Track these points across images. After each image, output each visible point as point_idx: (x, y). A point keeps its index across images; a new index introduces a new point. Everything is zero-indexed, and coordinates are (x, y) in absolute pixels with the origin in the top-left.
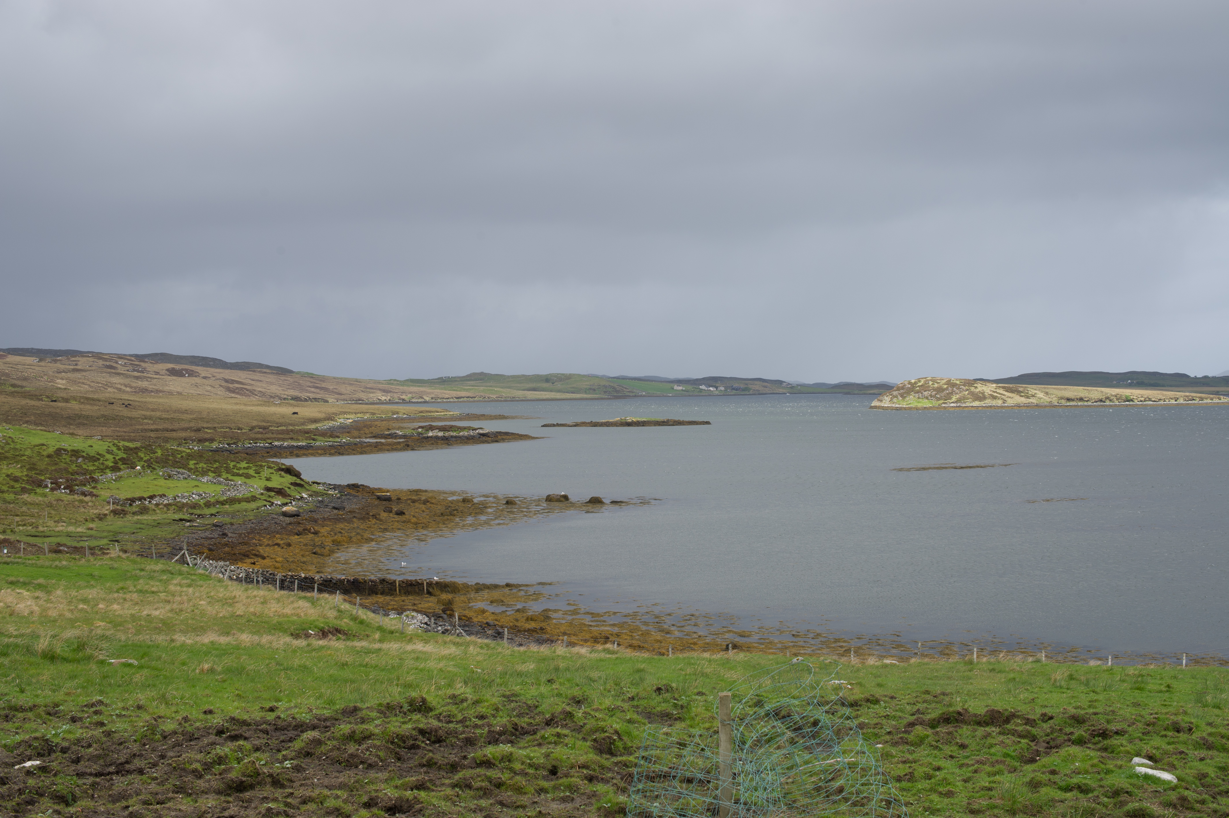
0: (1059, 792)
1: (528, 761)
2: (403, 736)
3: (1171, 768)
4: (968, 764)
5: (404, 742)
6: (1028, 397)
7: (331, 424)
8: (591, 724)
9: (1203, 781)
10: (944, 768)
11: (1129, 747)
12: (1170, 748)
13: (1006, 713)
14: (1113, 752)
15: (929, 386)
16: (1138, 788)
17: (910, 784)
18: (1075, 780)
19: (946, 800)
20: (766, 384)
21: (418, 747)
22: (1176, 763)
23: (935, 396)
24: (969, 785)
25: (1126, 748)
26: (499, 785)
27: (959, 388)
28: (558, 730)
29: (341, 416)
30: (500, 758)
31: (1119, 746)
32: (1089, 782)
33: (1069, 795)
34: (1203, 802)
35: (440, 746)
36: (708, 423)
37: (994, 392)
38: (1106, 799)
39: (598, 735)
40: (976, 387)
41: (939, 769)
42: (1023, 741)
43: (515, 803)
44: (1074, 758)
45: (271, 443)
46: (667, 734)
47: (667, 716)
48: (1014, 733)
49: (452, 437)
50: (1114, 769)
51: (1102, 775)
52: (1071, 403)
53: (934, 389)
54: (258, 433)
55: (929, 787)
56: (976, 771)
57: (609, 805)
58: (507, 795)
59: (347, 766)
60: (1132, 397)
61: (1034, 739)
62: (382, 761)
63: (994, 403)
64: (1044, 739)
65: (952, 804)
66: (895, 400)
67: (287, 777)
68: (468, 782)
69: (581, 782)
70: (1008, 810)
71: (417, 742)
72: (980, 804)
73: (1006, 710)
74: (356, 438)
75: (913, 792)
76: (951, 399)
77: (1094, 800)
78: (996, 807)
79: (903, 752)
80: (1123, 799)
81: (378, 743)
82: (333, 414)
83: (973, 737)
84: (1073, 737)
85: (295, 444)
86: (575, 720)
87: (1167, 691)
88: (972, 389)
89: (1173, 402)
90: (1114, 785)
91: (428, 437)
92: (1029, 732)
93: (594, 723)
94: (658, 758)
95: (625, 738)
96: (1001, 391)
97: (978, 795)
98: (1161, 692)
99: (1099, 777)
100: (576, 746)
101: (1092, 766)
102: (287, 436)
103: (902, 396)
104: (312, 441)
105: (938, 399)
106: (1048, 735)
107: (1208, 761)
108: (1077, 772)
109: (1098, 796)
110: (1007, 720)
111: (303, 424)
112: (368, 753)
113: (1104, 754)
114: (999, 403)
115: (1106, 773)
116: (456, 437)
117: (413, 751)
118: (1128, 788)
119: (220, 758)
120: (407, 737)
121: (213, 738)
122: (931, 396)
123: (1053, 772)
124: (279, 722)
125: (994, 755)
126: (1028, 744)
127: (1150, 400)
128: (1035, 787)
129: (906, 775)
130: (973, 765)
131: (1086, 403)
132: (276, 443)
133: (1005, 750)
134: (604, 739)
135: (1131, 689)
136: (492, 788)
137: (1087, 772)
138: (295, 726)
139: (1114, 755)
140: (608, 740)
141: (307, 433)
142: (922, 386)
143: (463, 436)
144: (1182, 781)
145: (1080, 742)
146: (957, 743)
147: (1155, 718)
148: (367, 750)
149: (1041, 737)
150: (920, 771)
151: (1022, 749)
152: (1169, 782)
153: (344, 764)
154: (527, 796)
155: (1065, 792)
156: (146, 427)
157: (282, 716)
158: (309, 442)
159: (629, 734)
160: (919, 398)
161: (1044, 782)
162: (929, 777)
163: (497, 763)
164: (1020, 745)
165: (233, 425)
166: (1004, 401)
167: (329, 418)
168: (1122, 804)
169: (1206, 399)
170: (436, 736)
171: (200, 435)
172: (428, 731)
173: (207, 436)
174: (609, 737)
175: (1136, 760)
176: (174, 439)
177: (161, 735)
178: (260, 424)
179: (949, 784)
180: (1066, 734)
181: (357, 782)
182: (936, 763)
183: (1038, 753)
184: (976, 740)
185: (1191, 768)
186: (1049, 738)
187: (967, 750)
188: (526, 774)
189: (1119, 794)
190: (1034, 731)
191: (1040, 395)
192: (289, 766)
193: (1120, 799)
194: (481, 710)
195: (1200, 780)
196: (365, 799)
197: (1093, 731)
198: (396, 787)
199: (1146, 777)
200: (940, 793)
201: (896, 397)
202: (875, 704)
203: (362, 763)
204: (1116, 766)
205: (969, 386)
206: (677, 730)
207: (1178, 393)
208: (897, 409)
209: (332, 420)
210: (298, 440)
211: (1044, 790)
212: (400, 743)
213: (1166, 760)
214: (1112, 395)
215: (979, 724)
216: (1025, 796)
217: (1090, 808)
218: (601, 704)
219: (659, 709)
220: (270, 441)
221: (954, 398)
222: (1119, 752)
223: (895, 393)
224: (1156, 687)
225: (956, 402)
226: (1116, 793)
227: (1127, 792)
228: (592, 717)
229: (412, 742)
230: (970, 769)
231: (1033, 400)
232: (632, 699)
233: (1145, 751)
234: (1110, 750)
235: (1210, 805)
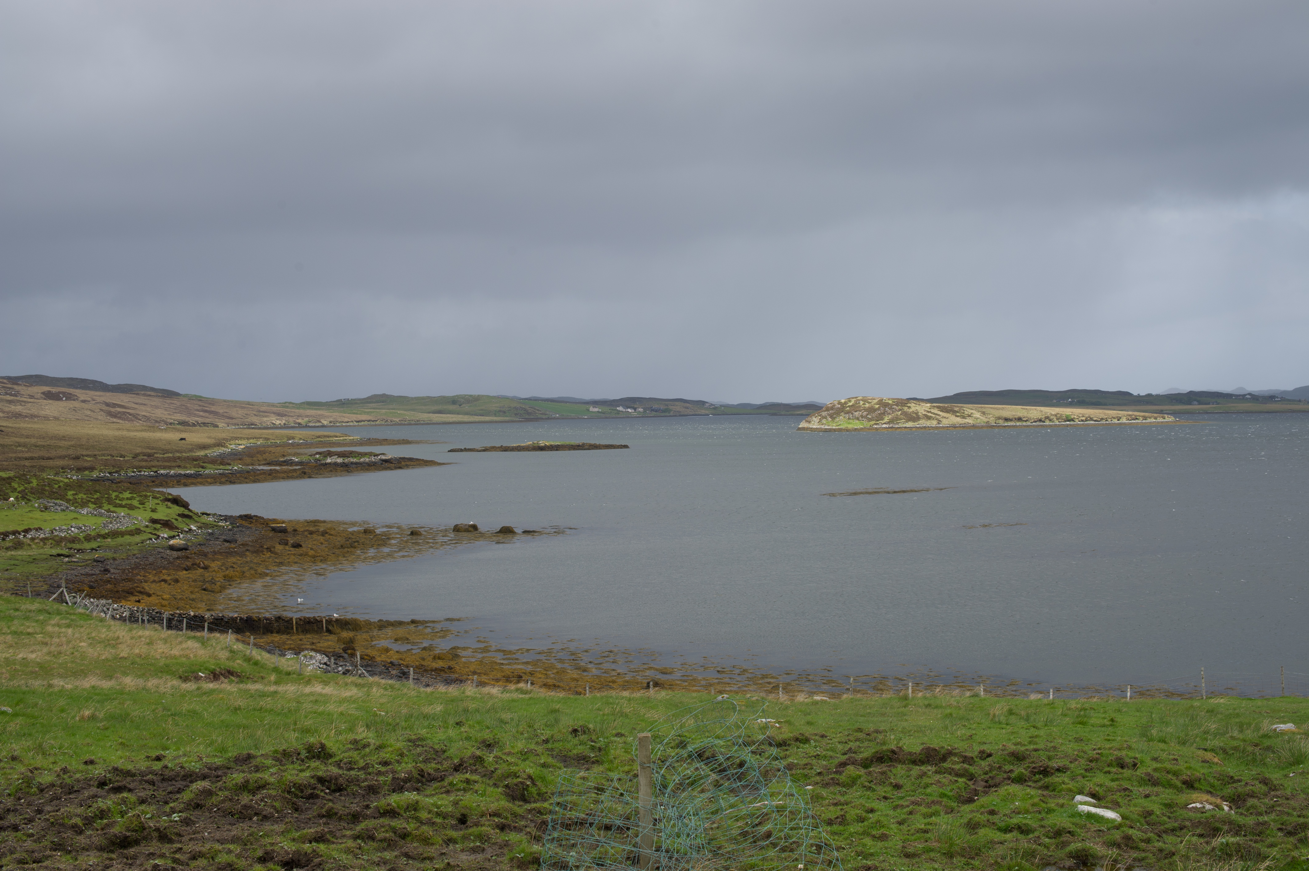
0: (999, 833)
1: (436, 810)
2: (300, 785)
3: (1114, 806)
4: (902, 805)
5: (302, 791)
6: (964, 417)
7: (222, 450)
8: (502, 768)
9: (1148, 819)
10: (878, 810)
11: (1071, 785)
12: (1114, 785)
13: (943, 751)
14: (1054, 790)
15: (860, 406)
16: (1081, 828)
17: (841, 828)
18: (1015, 820)
19: (880, 844)
20: (688, 405)
21: (317, 796)
22: (1119, 800)
23: (866, 417)
24: (904, 827)
25: (1068, 786)
26: (404, 836)
27: (891, 408)
28: (468, 776)
29: (232, 442)
30: (405, 807)
31: (1060, 784)
32: (1030, 823)
33: (1008, 836)
34: (1148, 841)
35: (341, 795)
36: (626, 447)
37: (928, 412)
38: (1047, 840)
39: (509, 781)
40: (909, 407)
41: (872, 811)
42: (960, 780)
43: (421, 854)
44: (1014, 797)
45: (156, 472)
46: (583, 778)
47: (584, 759)
48: (950, 771)
49: (352, 463)
50: (1056, 808)
51: (1044, 815)
52: (1010, 424)
53: (865, 410)
54: (143, 460)
55: (862, 830)
56: (911, 813)
57: (522, 855)
58: (413, 847)
59: (240, 818)
60: (1072, 417)
61: (971, 777)
62: (277, 812)
63: (928, 423)
64: (982, 777)
65: (886, 848)
66: (824, 421)
67: (175, 831)
68: (371, 833)
69: (492, 831)
70: (945, 854)
71: (316, 791)
72: (916, 847)
73: (943, 747)
74: (248, 465)
75: (845, 836)
76: (883, 419)
77: (1035, 841)
78: (932, 850)
79: (835, 794)
80: (1065, 839)
81: (273, 792)
82: (224, 439)
83: (908, 776)
84: (1013, 775)
85: (183, 472)
86: (485, 764)
87: (1111, 725)
88: (906, 409)
89: (1116, 421)
90: (1056, 824)
91: (326, 464)
92: (966, 770)
93: (506, 768)
94: (575, 804)
95: (538, 783)
96: (936, 411)
97: (913, 838)
98: (1104, 726)
99: (1040, 816)
100: (487, 793)
101: (1033, 805)
102: (174, 464)
103: (831, 417)
104: (200, 469)
105: (870, 420)
106: (986, 773)
107: (1153, 798)
108: (1017, 812)
109: (1039, 837)
110: (944, 759)
111: (191, 450)
112: (263, 804)
113: (1045, 793)
114: (934, 423)
115: (1047, 813)
116: (356, 463)
117: (311, 801)
118: (1070, 828)
119: (102, 811)
120: (305, 786)
121: (93, 791)
122: (862, 416)
123: (992, 812)
124: (167, 772)
125: (930, 795)
126: (966, 784)
127: (1091, 419)
128: (973, 828)
129: (837, 818)
130: (908, 806)
131: (1024, 424)
132: (162, 472)
133: (941, 790)
134: (516, 785)
135: (1073, 723)
136: (397, 839)
137: (1027, 812)
138: (184, 776)
139: (1055, 793)
140: (521, 786)
141: (196, 460)
142: (852, 406)
143: (364, 463)
144: (1127, 819)
145: (1020, 780)
146: (891, 783)
147: (1098, 754)
148: (262, 800)
149: (980, 775)
150: (852, 813)
151: (959, 788)
152: (1113, 820)
153: (237, 816)
154: (434, 847)
155: (1005, 833)
156: (20, 455)
157: (170, 765)
158: (197, 469)
159: (543, 779)
160: (849, 419)
161: (982, 823)
162: (862, 820)
163: (402, 812)
164: (957, 784)
165: (115, 452)
166: (939, 422)
167: (219, 444)
168: (1064, 844)
169: (1150, 418)
170: (336, 784)
171: (79, 463)
172: (328, 779)
173: (86, 464)
174: (522, 783)
175: (1079, 798)
176: (51, 468)
177: (38, 788)
178: (145, 451)
179: (883, 826)
180: (1005, 772)
181: (251, 835)
182: (869, 805)
183: (976, 793)
184: (911, 780)
185: (1135, 806)
186: (988, 776)
187: (902, 790)
188: (433, 823)
189: (1060, 835)
190: (972, 769)
191: (977, 415)
192: (177, 819)
193: (1062, 839)
194: (384, 755)
195: (1145, 817)
196: (260, 853)
197: (1034, 768)
198: (294, 840)
199: (1089, 815)
200: (874, 836)
201: (825, 417)
202: (804, 743)
203: (256, 814)
204: (1057, 804)
205: (902, 406)
206: (595, 774)
207: (1120, 412)
208: (826, 431)
209: (222, 446)
210: (185, 468)
211: (982, 832)
212: (297, 792)
213: (1109, 798)
214: (1052, 415)
215: (914, 762)
216: (963, 838)
217: (1030, 849)
218: (513, 747)
219: (575, 752)
220: (155, 469)
221: (886, 419)
222: (1061, 791)
223: (824, 414)
224: (1099, 721)
225: (888, 423)
226: (1058, 833)
227: (1069, 832)
228: (504, 762)
229: (310, 791)
230: (905, 810)
231: (969, 421)
232: (546, 741)
233: (1088, 789)
234: (1051, 788)
235: (1156, 844)
